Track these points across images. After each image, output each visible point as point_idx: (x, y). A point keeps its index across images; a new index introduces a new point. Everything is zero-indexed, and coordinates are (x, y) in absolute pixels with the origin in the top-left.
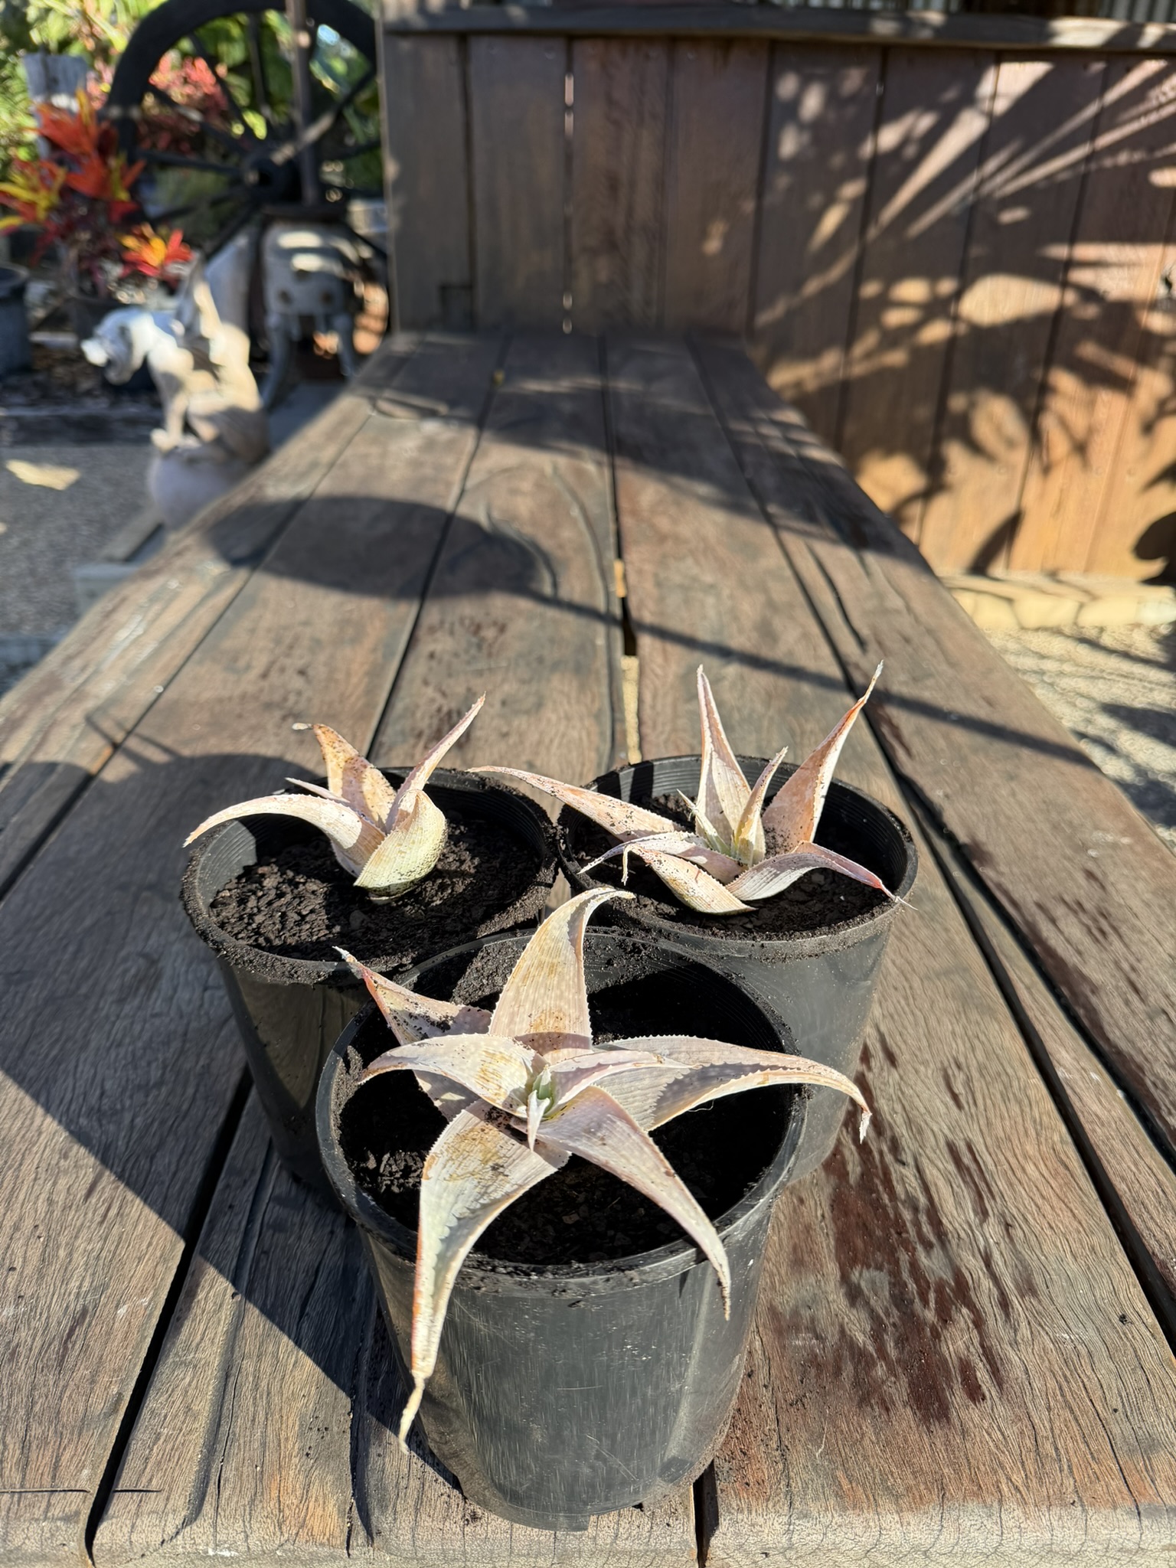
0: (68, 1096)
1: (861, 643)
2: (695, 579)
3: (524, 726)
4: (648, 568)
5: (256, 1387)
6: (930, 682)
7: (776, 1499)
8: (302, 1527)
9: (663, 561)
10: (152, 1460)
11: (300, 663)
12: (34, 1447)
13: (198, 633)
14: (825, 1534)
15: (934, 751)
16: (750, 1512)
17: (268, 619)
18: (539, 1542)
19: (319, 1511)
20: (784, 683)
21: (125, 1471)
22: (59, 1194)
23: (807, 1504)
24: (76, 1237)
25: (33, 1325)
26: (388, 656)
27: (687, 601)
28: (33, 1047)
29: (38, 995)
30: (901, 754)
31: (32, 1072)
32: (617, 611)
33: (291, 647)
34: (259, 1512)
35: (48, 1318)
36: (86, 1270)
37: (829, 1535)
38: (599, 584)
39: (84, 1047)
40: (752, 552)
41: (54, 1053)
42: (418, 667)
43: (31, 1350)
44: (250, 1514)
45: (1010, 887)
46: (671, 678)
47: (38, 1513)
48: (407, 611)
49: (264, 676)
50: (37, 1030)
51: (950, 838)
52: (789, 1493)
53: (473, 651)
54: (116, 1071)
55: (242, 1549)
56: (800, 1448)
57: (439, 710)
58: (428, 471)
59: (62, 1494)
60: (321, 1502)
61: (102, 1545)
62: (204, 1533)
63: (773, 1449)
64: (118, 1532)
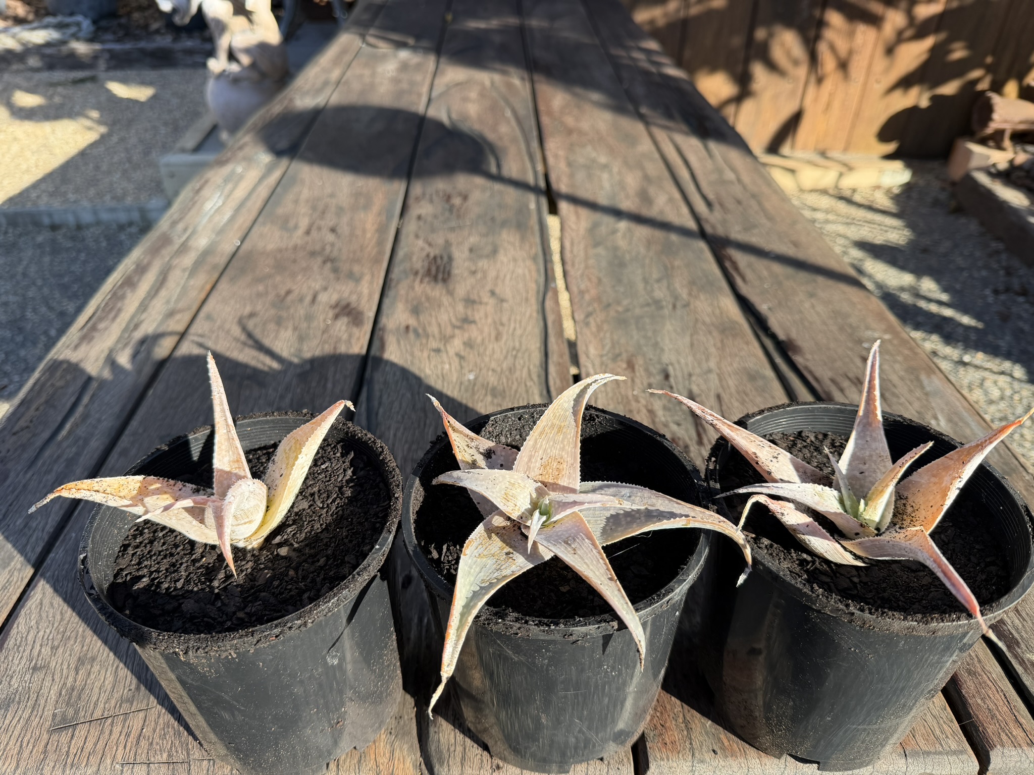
1: (709, 204)
2: (594, 161)
3: (486, 267)
4: (561, 153)
6: (755, 231)
7: (684, 752)
9: (571, 148)
11: (331, 224)
13: (259, 204)
14: (714, 772)
15: (760, 278)
16: (668, 760)
17: (306, 193)
20: (659, 234)
23: (703, 755)
26: (389, 218)
27: (590, 176)
30: (739, 281)
32: (542, 184)
33: (323, 213)
34: (364, 768)
38: (528, 165)
40: (631, 141)
42: (411, 227)
44: (359, 768)
45: (813, 368)
46: (582, 231)
48: (399, 187)
49: (308, 232)
51: (773, 337)
52: (692, 749)
53: (447, 214)
56: (696, 720)
57: (428, 256)
58: (405, 86)
60: (402, 760)
63: (680, 723)
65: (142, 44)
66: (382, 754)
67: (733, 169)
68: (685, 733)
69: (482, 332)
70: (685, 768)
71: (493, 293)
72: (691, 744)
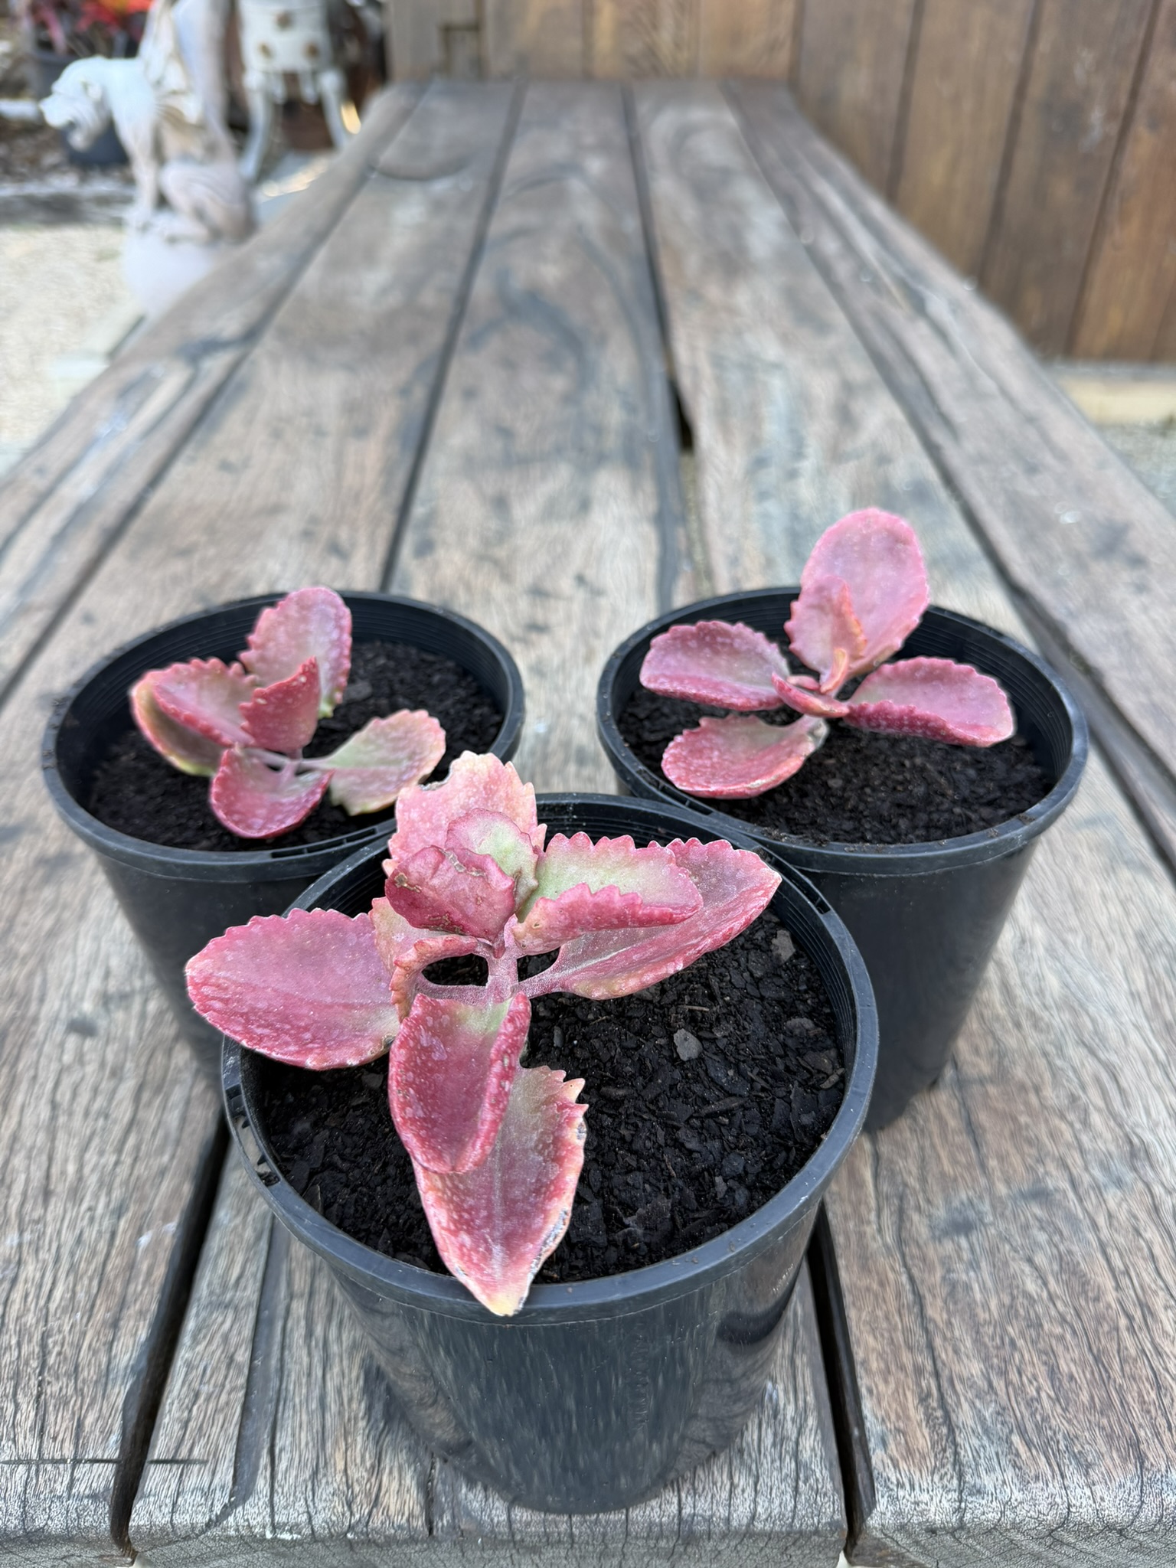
0: (68, 976)
1: (955, 432)
2: (756, 357)
3: (569, 534)
4: (702, 343)
5: (309, 1333)
6: (1036, 478)
7: (943, 1471)
8: (376, 1503)
9: (716, 336)
10: (192, 1425)
12: (51, 1408)
14: (1003, 1513)
15: (1048, 558)
16: (912, 1487)
17: (265, 410)
18: (661, 1524)
19: (395, 1485)
20: (869, 480)
21: (161, 1439)
22: (63, 1095)
23: (979, 1476)
24: (85, 1149)
25: (41, 1255)
27: (748, 383)
28: (23, 916)
29: (27, 856)
31: (24, 948)
34: (324, 1492)
35: (59, 1248)
36: (100, 1188)
37: (1008, 1513)
39: (82, 916)
40: (819, 326)
41: (48, 923)
43: (40, 1286)
44: (313, 1490)
46: (737, 474)
47: (60, 1488)
50: (29, 896)
52: (957, 1461)
54: (122, 944)
55: (307, 1531)
56: (966, 1406)
59: (88, 1465)
60: (396, 1474)
61: (139, 1527)
62: (259, 1514)
63: (934, 1409)
64: (157, 1513)
65: (33, 188)
66: (358, 1461)
67: (993, 375)
68: (945, 1430)
69: (559, 646)
70: (945, 1504)
71: (581, 580)
72: (956, 1453)
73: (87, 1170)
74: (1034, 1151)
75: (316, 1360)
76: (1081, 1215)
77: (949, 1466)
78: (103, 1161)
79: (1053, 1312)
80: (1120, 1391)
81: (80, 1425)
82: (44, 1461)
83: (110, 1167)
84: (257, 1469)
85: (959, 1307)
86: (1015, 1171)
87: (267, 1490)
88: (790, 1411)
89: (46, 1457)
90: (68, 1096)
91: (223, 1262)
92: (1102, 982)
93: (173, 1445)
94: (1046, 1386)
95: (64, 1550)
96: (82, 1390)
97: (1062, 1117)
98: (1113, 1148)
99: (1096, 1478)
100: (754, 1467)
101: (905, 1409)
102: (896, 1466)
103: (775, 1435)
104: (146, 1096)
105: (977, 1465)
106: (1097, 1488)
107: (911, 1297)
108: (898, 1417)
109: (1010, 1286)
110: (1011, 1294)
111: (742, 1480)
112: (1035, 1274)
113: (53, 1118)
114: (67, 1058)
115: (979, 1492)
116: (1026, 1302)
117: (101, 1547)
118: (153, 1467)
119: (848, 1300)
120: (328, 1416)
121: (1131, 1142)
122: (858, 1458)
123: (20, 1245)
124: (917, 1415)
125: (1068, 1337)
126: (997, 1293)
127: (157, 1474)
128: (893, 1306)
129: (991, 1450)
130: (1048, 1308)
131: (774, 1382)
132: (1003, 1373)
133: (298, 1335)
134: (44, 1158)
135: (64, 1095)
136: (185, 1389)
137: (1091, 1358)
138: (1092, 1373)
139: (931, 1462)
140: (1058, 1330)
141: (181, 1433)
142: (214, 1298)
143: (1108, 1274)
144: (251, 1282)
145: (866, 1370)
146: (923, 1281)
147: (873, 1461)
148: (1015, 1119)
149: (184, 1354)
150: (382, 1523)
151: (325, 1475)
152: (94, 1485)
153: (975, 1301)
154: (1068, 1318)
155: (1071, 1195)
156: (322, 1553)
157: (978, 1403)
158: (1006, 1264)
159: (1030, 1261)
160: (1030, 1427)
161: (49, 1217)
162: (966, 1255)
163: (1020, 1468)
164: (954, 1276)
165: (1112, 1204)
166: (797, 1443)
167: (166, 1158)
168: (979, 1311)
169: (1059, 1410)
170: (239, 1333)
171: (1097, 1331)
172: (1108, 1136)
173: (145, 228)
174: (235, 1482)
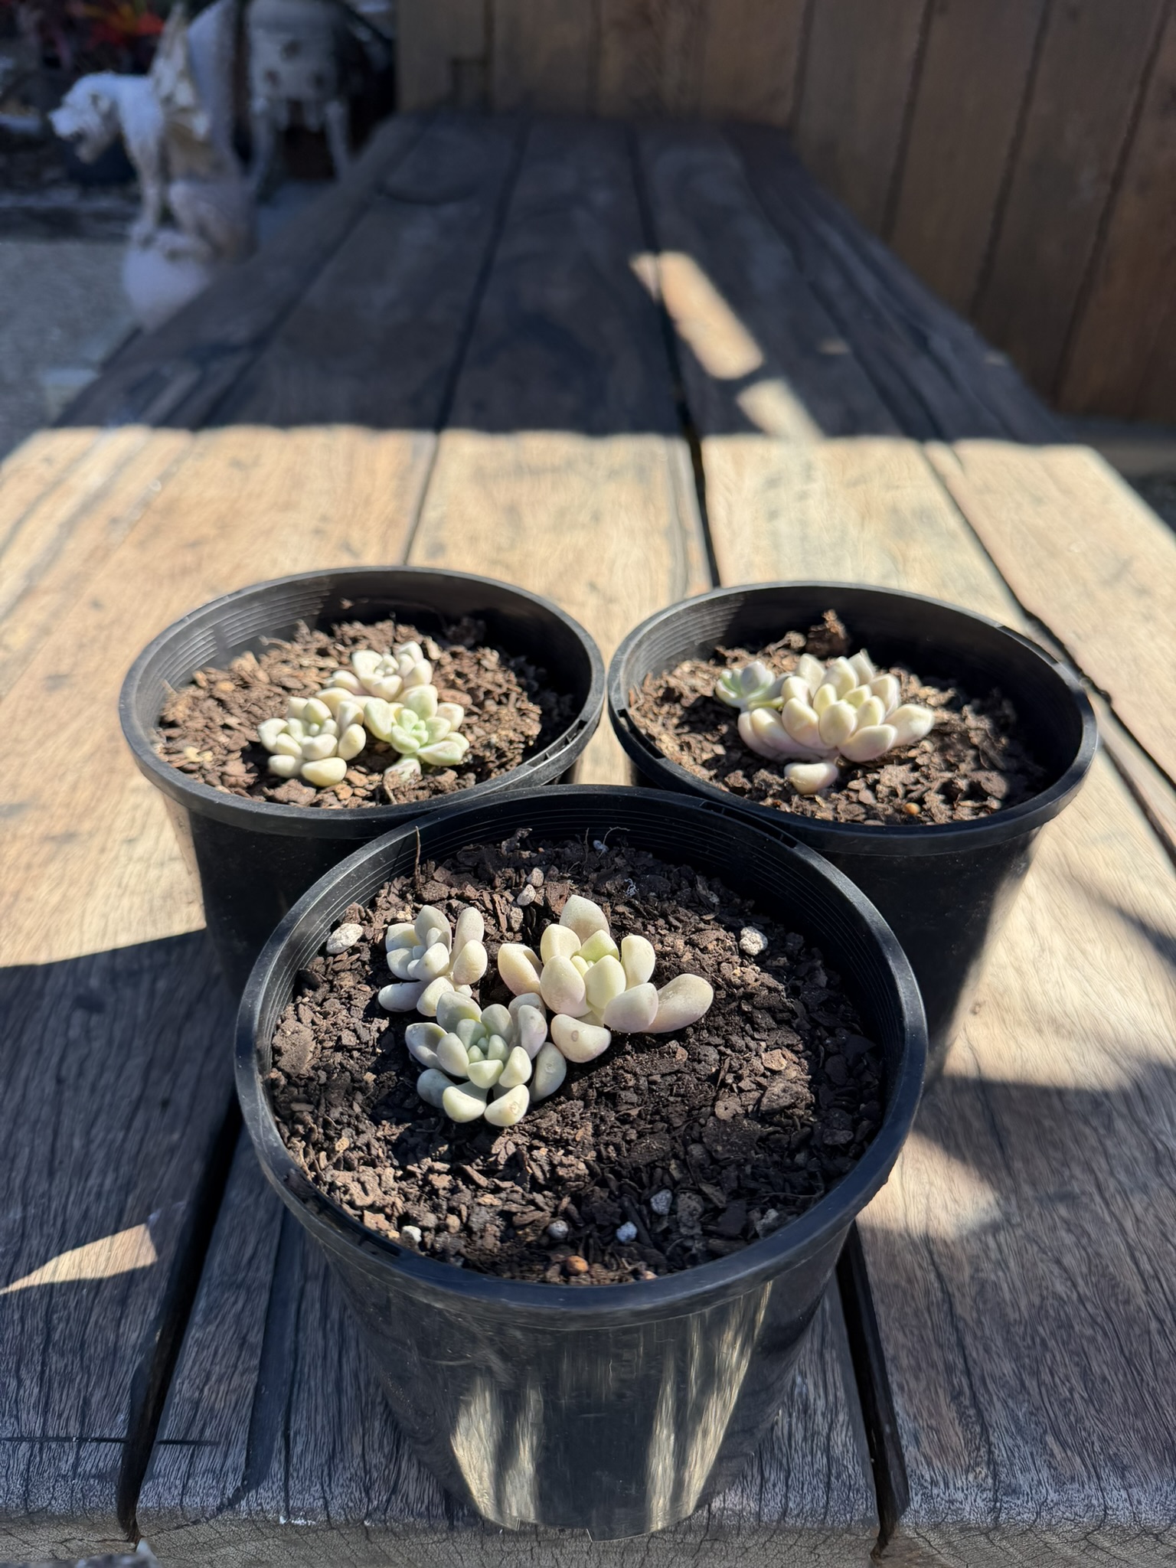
1: (960, 462)
5: (325, 1316)
6: (1041, 509)
8: (394, 1491)
10: (203, 1405)
12: (56, 1385)
14: (1039, 1514)
15: (1057, 586)
16: (947, 1485)
19: (414, 1472)
21: (171, 1419)
22: (68, 1070)
23: (1014, 1476)
24: (92, 1125)
25: (45, 1230)
28: (28, 892)
29: (33, 832)
31: (28, 924)
34: (342, 1476)
35: (64, 1223)
36: (107, 1163)
37: (1044, 1514)
39: (91, 895)
41: (55, 899)
44: (330, 1475)
46: (746, 494)
47: (65, 1467)
50: (35, 872)
52: (991, 1462)
54: (130, 922)
55: (322, 1518)
56: (998, 1405)
59: (94, 1444)
61: (147, 1509)
62: (273, 1498)
63: (966, 1407)
64: (166, 1495)
66: (376, 1446)
67: (995, 412)
68: (978, 1429)
72: (990, 1452)
73: (93, 1147)
74: (1059, 1155)
75: (331, 1343)
76: (1108, 1219)
77: (983, 1465)
78: (110, 1137)
79: (1083, 1314)
80: (1153, 1394)
81: (86, 1402)
82: (49, 1439)
83: (118, 1143)
84: (271, 1451)
85: (989, 1306)
86: (1041, 1173)
87: (281, 1475)
88: (821, 1403)
89: (50, 1433)
90: (74, 1070)
91: (234, 1244)
92: (1121, 991)
93: (183, 1427)
94: (1079, 1388)
95: (66, 1532)
96: (88, 1367)
97: (1086, 1122)
98: (1138, 1154)
99: (1132, 1481)
100: (784, 1461)
101: (937, 1406)
102: (929, 1464)
103: (806, 1429)
104: (155, 1074)
105: (1012, 1464)
106: (1134, 1491)
107: (939, 1294)
108: (931, 1415)
109: (1040, 1286)
110: (1041, 1295)
111: (772, 1475)
112: (1065, 1275)
113: (59, 1093)
114: (74, 1032)
115: (1014, 1491)
116: (1056, 1304)
117: (105, 1530)
118: (162, 1447)
119: (876, 1296)
120: (344, 1400)
121: (1155, 1149)
122: (890, 1455)
123: (24, 1219)
124: (949, 1413)
125: (1100, 1339)
126: (1027, 1293)
127: (167, 1455)
128: (922, 1303)
129: (1026, 1450)
130: (1078, 1310)
131: (804, 1376)
132: (1036, 1373)
133: (313, 1317)
134: (49, 1131)
135: (70, 1070)
136: (196, 1368)
137: (1123, 1360)
138: (1125, 1375)
139: (965, 1459)
140: (1089, 1332)
141: (192, 1413)
142: (226, 1278)
143: (1137, 1278)
144: (263, 1263)
145: (896, 1366)
146: (951, 1280)
147: (906, 1459)
148: (1039, 1123)
149: (194, 1334)
150: (401, 1511)
151: (342, 1460)
152: (101, 1464)
153: (1004, 1300)
154: (1099, 1320)
155: (1097, 1198)
156: (336, 1541)
157: (1010, 1402)
158: (1035, 1264)
159: (1058, 1262)
160: (1064, 1427)
161: (54, 1192)
162: (994, 1255)
163: (1055, 1469)
164: (981, 1275)
165: (1138, 1209)
166: (828, 1438)
167: (176, 1136)
168: (1009, 1310)
169: (1093, 1412)
170: (252, 1314)
171: (1129, 1335)
172: (1133, 1141)
173: (147, 242)
174: (247, 1466)
